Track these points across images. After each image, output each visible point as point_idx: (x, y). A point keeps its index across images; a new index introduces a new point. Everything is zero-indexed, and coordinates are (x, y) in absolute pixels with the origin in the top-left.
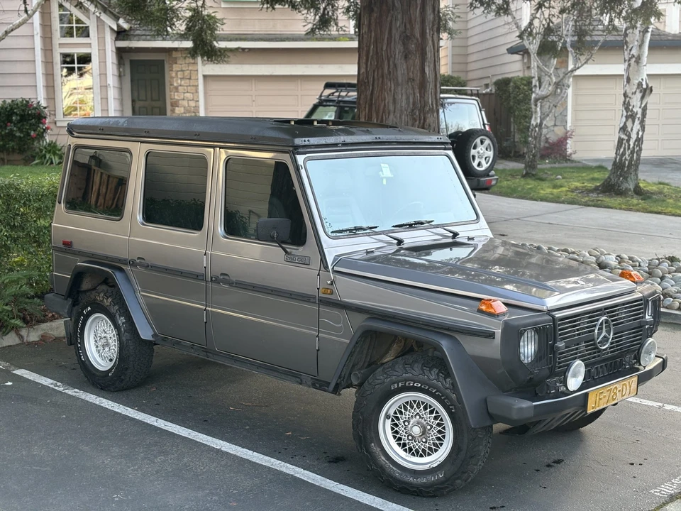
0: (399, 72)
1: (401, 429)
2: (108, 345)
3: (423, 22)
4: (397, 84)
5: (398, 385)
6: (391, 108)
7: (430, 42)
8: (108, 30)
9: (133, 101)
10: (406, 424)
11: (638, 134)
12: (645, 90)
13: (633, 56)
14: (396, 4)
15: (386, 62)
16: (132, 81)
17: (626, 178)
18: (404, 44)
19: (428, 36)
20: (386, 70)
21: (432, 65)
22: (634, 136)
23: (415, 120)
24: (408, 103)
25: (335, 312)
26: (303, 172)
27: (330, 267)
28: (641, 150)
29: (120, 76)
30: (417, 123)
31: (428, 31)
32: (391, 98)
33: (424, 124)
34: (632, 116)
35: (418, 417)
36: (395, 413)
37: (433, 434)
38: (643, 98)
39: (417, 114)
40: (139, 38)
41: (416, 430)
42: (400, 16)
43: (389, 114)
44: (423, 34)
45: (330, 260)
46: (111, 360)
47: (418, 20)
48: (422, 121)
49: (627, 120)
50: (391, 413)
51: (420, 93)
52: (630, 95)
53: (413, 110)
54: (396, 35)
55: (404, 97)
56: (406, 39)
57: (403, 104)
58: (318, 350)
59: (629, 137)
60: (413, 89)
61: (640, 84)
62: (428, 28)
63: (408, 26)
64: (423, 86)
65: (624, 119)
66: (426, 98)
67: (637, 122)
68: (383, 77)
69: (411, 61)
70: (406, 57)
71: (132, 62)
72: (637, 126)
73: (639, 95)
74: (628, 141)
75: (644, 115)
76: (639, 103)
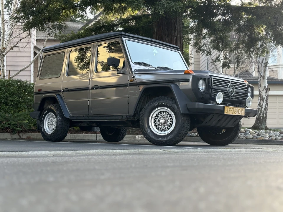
1: (157, 122)
2: (52, 124)
5: (156, 105)
10: (159, 120)
11: (265, 106)
12: (267, 89)
13: (262, 76)
17: (261, 124)
22: (264, 107)
25: (135, 87)
26: (124, 42)
27: (133, 72)
28: (267, 113)
34: (262, 99)
35: (163, 117)
36: (155, 117)
37: (169, 123)
38: (266, 92)
41: (162, 121)
45: (133, 70)
46: (53, 129)
49: (260, 101)
50: (154, 116)
52: (261, 91)
58: (128, 103)
59: (262, 107)
61: (265, 87)
65: (259, 101)
67: (265, 102)
72: (265, 103)
73: (265, 91)
74: (262, 109)
75: (267, 99)
76: (265, 94)
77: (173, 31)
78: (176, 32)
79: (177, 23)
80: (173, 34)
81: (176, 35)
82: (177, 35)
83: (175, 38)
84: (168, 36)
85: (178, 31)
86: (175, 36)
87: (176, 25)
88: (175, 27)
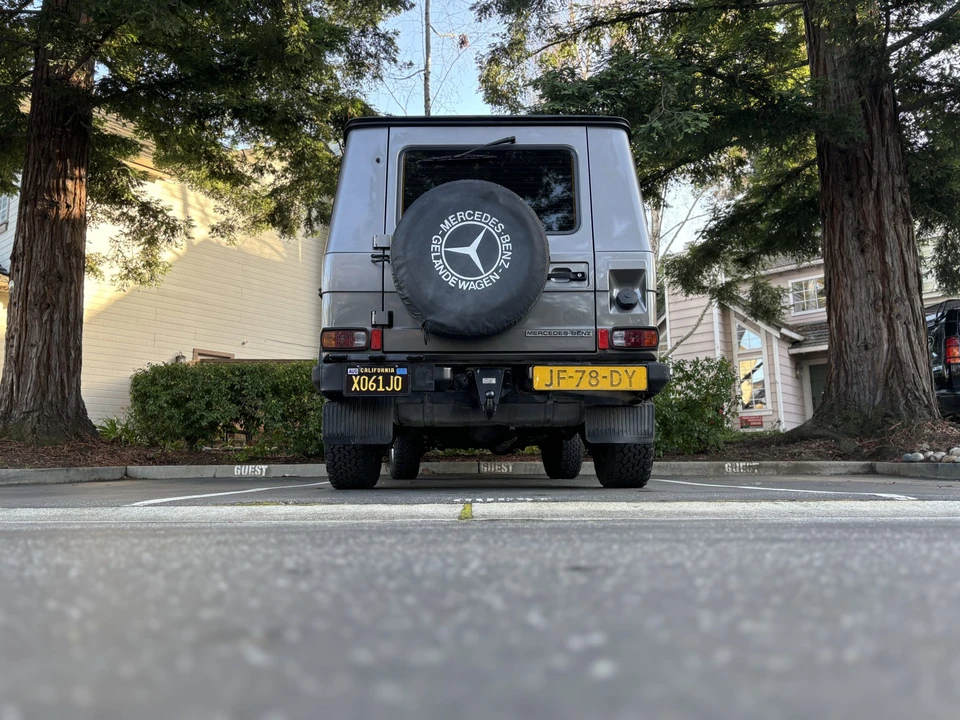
0: (855, 267)
3: (879, 215)
4: (855, 279)
6: (849, 302)
7: (892, 233)
8: (774, 339)
9: (813, 398)
14: (846, 204)
15: (840, 260)
16: (812, 382)
18: (859, 240)
19: (887, 226)
20: (840, 268)
21: (897, 255)
23: (878, 311)
24: (868, 295)
29: (798, 378)
30: (881, 313)
31: (886, 222)
32: (848, 294)
33: (890, 314)
39: (881, 304)
40: (810, 345)
42: (851, 215)
43: (847, 308)
44: (880, 225)
47: (873, 213)
48: (888, 312)
51: (883, 283)
53: (875, 302)
54: (848, 232)
55: (863, 290)
56: (860, 235)
57: (863, 297)
60: (873, 280)
62: (886, 218)
63: (861, 222)
64: (885, 276)
66: (892, 288)
68: (837, 275)
69: (868, 255)
70: (863, 251)
71: (810, 366)
77: (864, 179)
78: (875, 177)
79: (875, 153)
80: (865, 185)
81: (875, 186)
82: (879, 184)
83: (872, 195)
84: (851, 195)
85: (880, 173)
86: (872, 189)
87: (872, 159)
88: (870, 166)
